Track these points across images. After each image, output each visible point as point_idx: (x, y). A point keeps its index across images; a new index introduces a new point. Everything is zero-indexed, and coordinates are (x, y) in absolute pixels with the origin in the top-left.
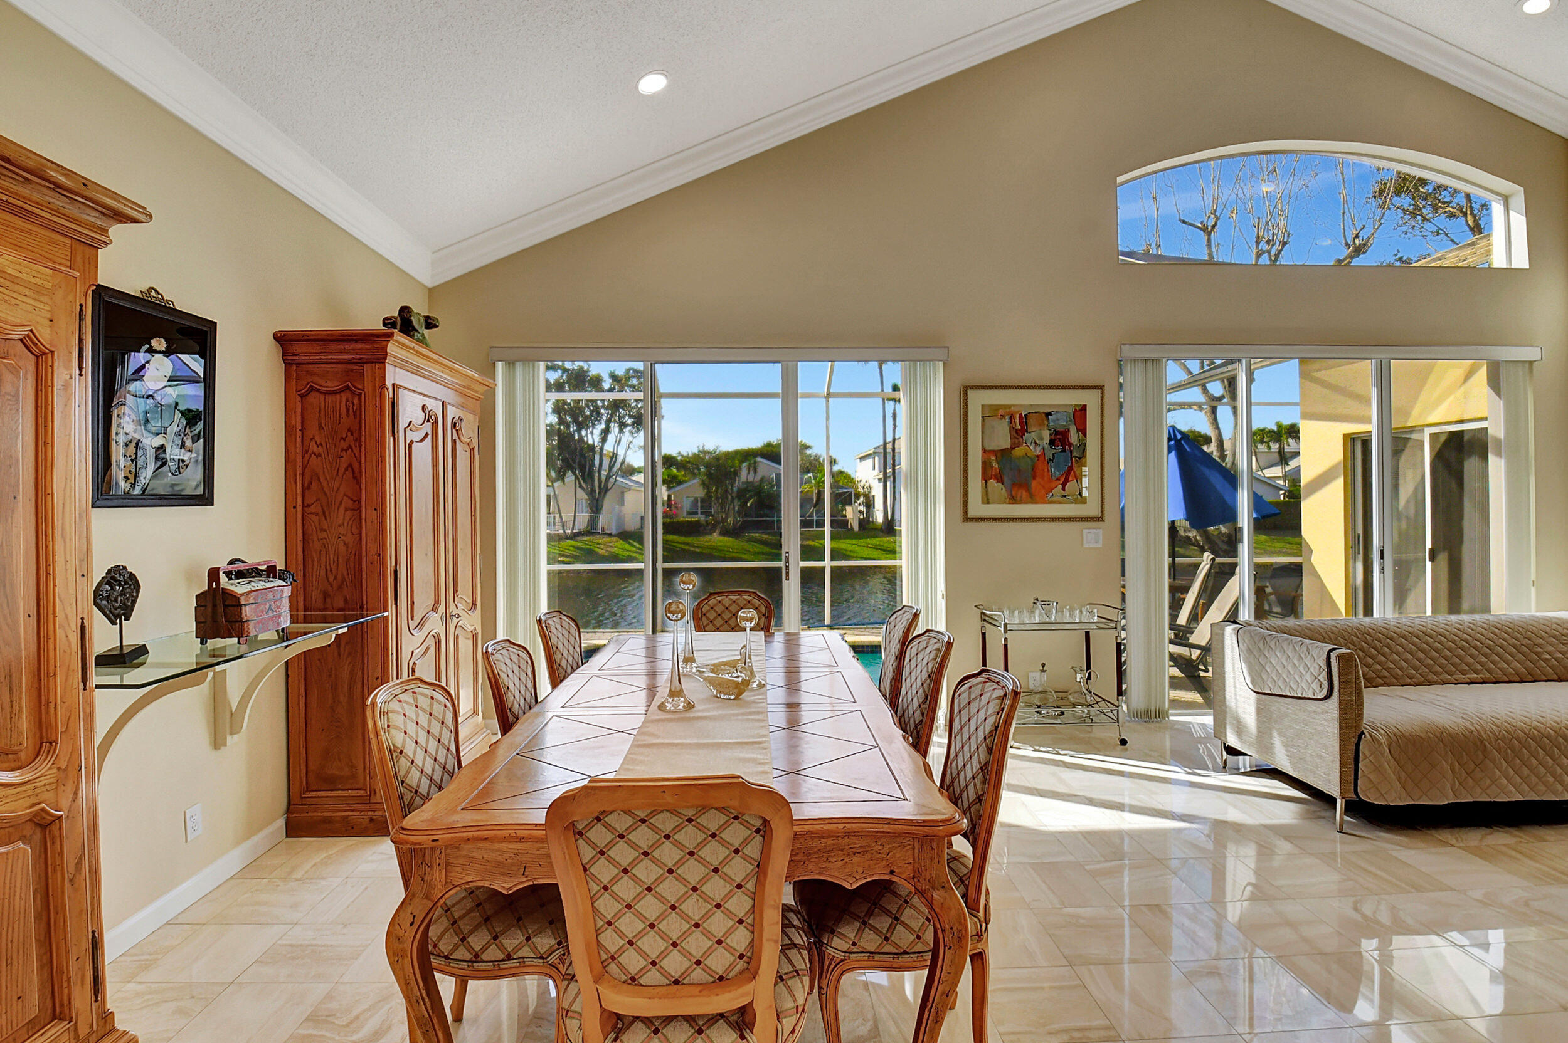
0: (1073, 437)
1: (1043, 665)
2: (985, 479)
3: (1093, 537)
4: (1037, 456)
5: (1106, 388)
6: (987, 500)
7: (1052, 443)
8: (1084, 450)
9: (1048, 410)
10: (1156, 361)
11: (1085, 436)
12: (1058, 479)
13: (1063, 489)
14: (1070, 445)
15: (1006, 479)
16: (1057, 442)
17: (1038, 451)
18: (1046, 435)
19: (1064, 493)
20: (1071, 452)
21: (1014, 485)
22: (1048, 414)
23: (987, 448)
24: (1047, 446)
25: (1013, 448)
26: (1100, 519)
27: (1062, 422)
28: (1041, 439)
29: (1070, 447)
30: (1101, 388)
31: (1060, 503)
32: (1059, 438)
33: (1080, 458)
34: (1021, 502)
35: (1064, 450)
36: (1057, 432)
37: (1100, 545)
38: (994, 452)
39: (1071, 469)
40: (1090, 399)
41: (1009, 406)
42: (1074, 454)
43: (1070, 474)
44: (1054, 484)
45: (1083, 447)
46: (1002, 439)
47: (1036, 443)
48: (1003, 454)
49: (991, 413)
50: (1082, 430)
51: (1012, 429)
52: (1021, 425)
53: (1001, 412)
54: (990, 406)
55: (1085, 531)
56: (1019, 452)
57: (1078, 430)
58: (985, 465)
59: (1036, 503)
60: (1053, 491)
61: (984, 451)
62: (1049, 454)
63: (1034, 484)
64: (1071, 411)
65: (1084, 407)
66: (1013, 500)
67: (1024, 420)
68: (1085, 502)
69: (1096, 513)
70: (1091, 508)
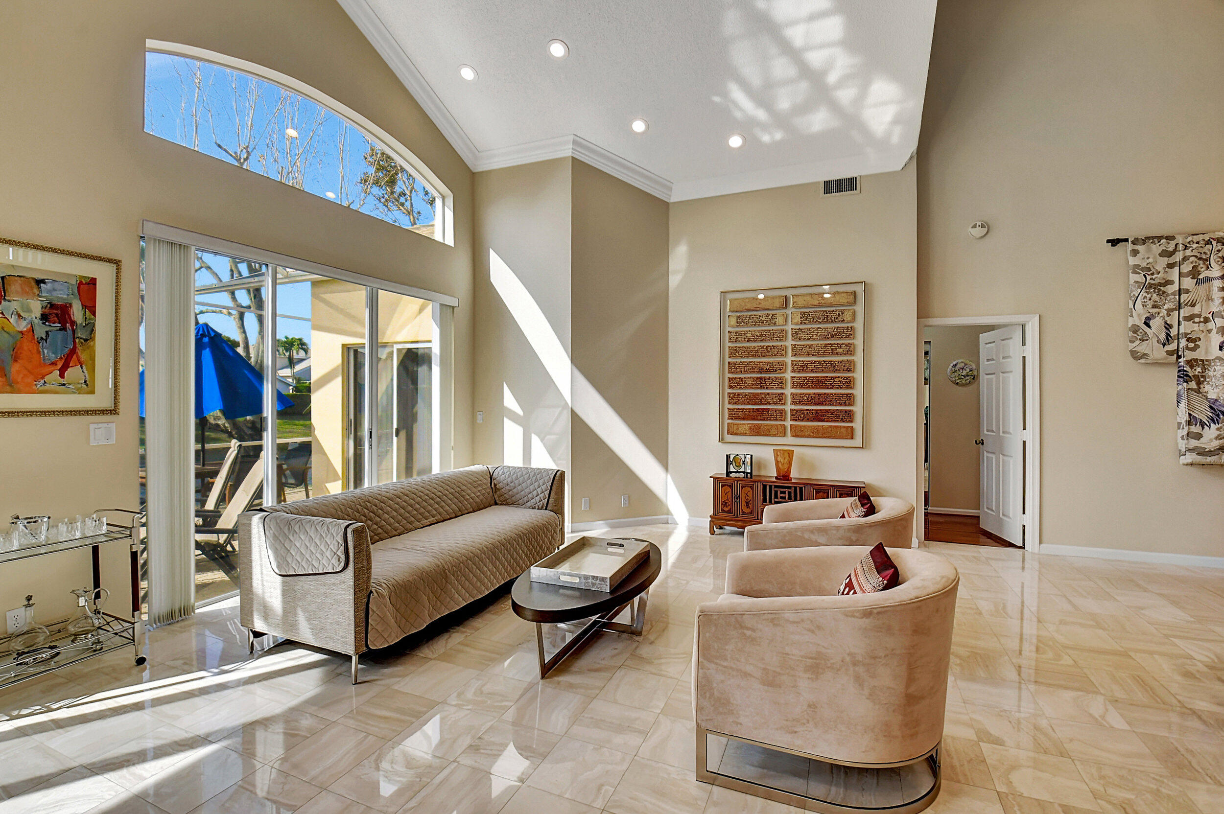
0: (77, 313)
1: (29, 598)
3: (103, 432)
4: (21, 332)
5: (124, 265)
7: (44, 317)
8: (92, 331)
9: (39, 277)
10: (184, 247)
11: (94, 314)
12: (54, 364)
13: (62, 376)
14: (73, 323)
16: (53, 318)
17: (23, 326)
18: (36, 308)
19: (62, 381)
20: (74, 331)
22: (39, 282)
24: (37, 321)
26: (114, 411)
27: (61, 296)
28: (29, 311)
29: (72, 326)
30: (117, 263)
31: (56, 392)
32: (56, 312)
33: (86, 340)
35: (63, 328)
36: (52, 306)
37: (113, 441)
39: (73, 351)
40: (101, 273)
42: (79, 334)
43: (72, 358)
44: (46, 369)
45: (91, 328)
47: (19, 316)
50: (90, 307)
55: (92, 426)
57: (84, 306)
59: (19, 392)
60: (46, 378)
62: (40, 331)
64: (73, 281)
65: (93, 282)
68: (93, 392)
69: (108, 404)
70: (101, 399)
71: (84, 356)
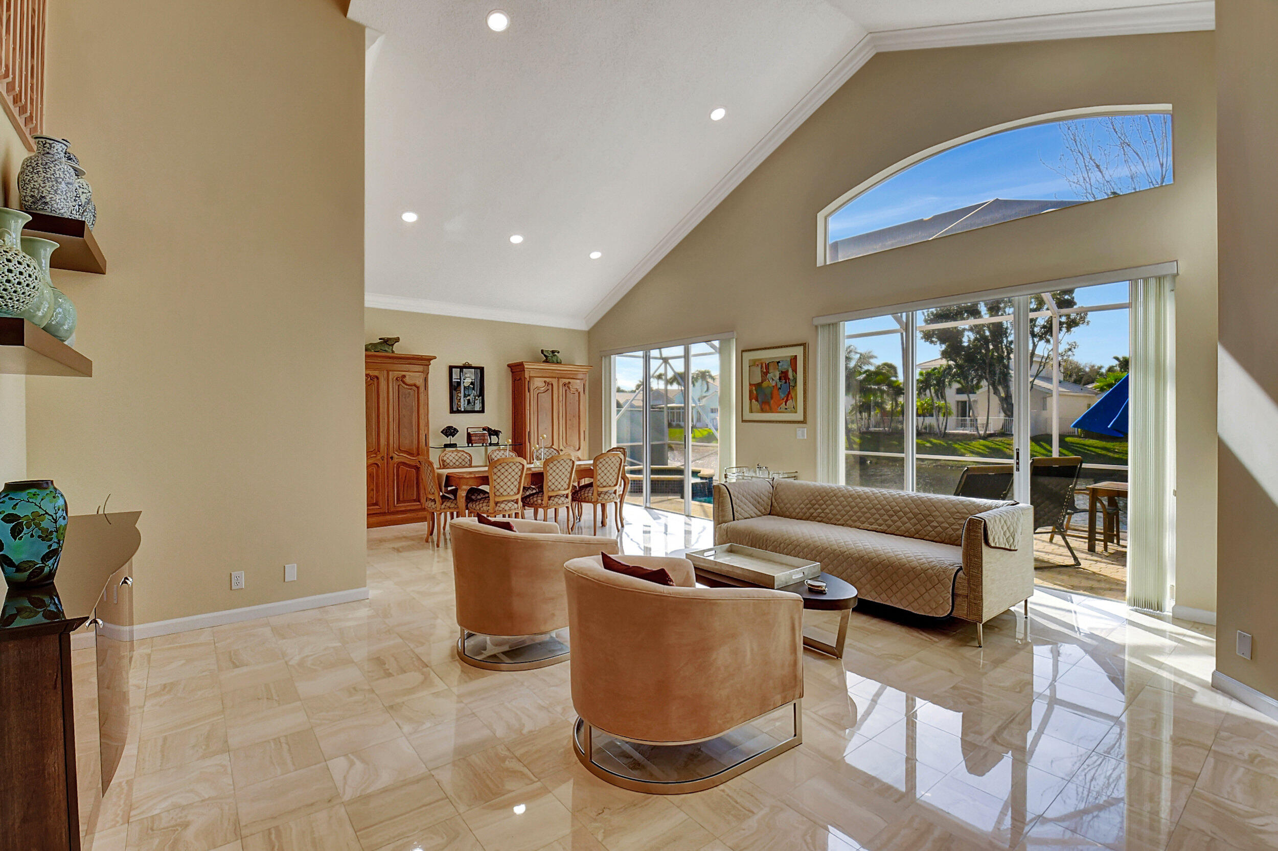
2: (751, 400)
3: (802, 432)
5: (808, 344)
6: (751, 411)
7: (780, 379)
8: (796, 382)
9: (778, 361)
10: (835, 325)
11: (796, 373)
14: (789, 379)
15: (759, 400)
16: (783, 378)
18: (777, 374)
19: (786, 407)
21: (763, 402)
22: (779, 362)
23: (752, 383)
24: (778, 381)
25: (762, 382)
26: (805, 422)
27: (784, 366)
28: (775, 376)
30: (804, 344)
31: (784, 413)
32: (784, 376)
34: (766, 412)
35: (786, 383)
36: (782, 372)
37: (805, 438)
38: (754, 385)
39: (789, 393)
40: (798, 352)
41: (761, 360)
42: (791, 384)
43: (789, 395)
44: (781, 402)
45: (795, 379)
46: (758, 379)
48: (758, 386)
49: (753, 364)
50: (795, 370)
51: (762, 371)
52: (766, 368)
53: (757, 363)
54: (752, 360)
55: (798, 429)
56: (765, 384)
57: (793, 370)
58: (751, 392)
59: (773, 412)
60: (781, 406)
61: (750, 384)
63: (772, 402)
64: (789, 360)
65: (796, 356)
66: (762, 411)
67: (767, 366)
68: (796, 412)
69: (801, 419)
70: (799, 416)
71: (793, 395)
